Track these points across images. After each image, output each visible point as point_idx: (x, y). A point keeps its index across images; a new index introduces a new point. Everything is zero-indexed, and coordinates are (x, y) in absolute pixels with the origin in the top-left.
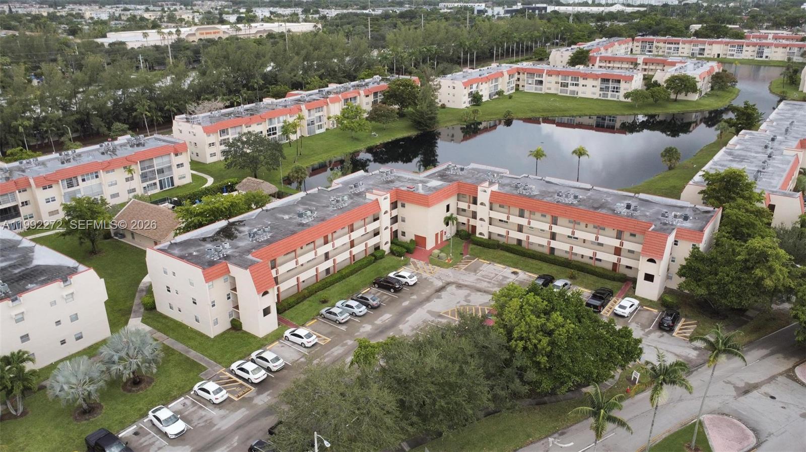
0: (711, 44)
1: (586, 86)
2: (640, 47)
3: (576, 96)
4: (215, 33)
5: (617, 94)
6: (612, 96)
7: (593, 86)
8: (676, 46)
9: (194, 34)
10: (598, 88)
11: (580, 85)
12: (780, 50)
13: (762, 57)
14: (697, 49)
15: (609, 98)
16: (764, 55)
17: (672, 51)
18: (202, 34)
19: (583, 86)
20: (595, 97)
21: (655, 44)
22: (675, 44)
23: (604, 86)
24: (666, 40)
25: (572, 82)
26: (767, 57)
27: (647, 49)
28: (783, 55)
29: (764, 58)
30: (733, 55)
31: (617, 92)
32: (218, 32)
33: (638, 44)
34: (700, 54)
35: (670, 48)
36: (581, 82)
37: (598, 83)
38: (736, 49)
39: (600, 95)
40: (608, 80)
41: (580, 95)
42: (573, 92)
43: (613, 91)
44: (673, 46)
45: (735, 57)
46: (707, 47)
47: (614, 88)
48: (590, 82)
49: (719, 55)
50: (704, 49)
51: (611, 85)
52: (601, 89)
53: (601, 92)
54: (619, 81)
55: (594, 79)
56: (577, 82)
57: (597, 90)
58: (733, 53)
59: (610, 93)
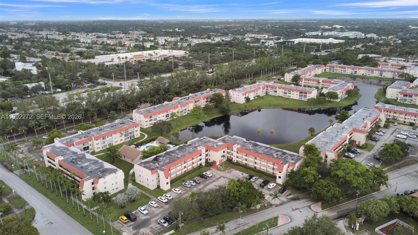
0: (359, 69)
4: (141, 57)
5: (306, 98)
6: (304, 99)
8: (345, 69)
9: (133, 58)
10: (298, 95)
11: (291, 94)
12: (390, 73)
13: (382, 76)
14: (353, 71)
15: (303, 100)
16: (383, 75)
17: (343, 71)
18: (136, 58)
19: (293, 94)
20: (298, 99)
21: (335, 68)
22: (344, 68)
23: (300, 95)
24: (340, 67)
25: (288, 92)
26: (384, 76)
27: (332, 70)
28: (391, 75)
29: (383, 77)
32: (143, 57)
33: (328, 68)
34: (355, 73)
35: (342, 70)
36: (292, 92)
37: (298, 93)
38: (370, 72)
40: (302, 92)
41: (291, 98)
42: (288, 96)
44: (343, 69)
45: (370, 75)
46: (358, 70)
47: (304, 96)
48: (295, 93)
49: (363, 74)
50: (356, 71)
51: (303, 94)
52: (300, 96)
53: (300, 97)
54: (306, 93)
55: (296, 91)
56: (290, 92)
57: (298, 96)
58: (369, 73)
59: (303, 98)
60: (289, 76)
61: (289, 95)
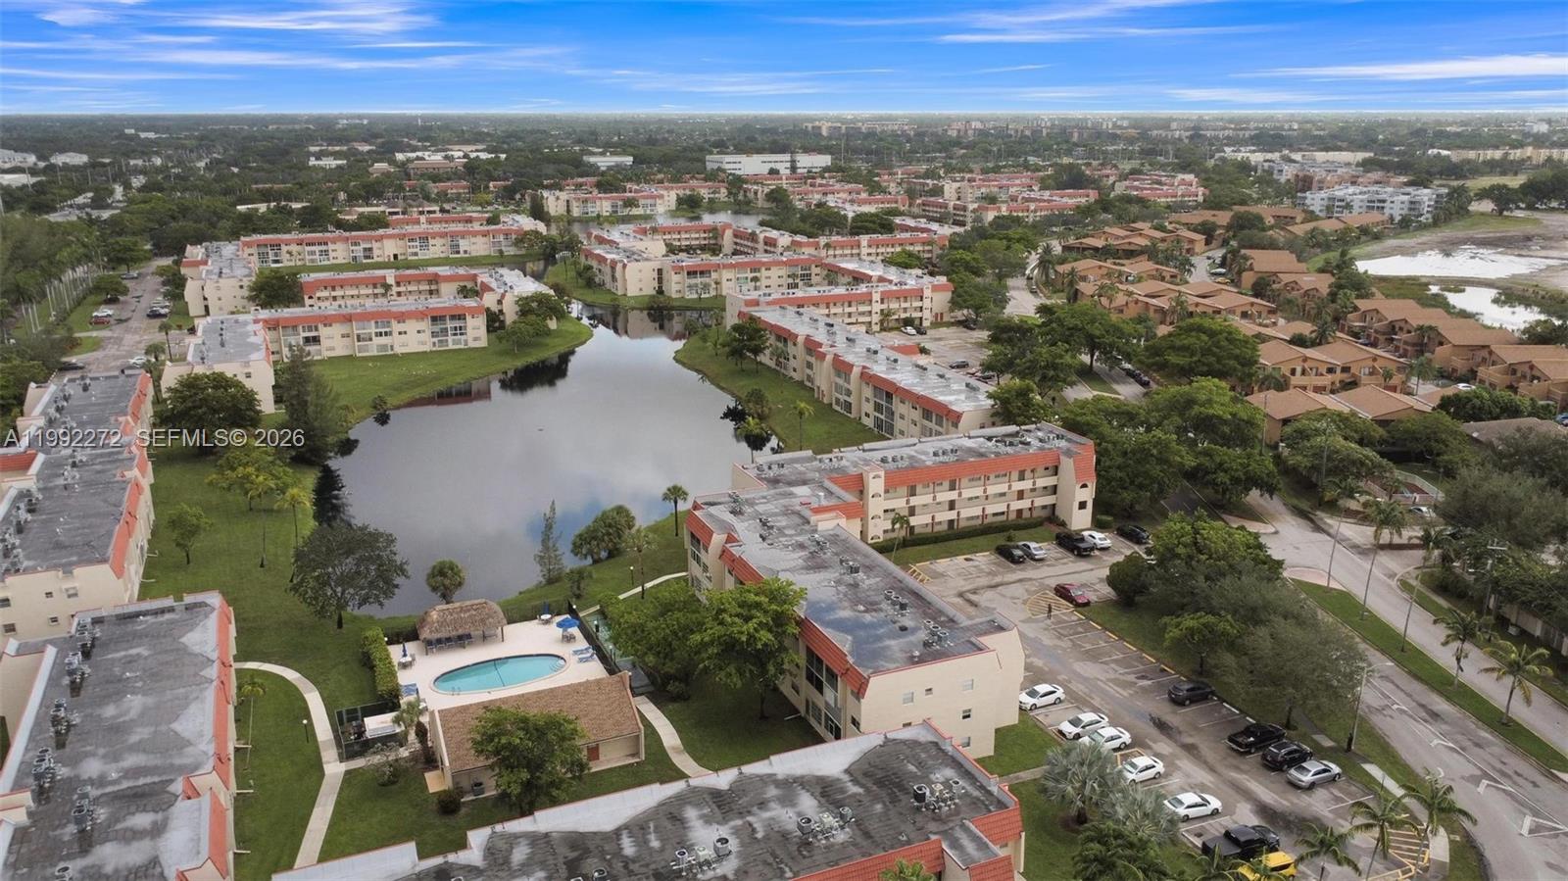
0: (380, 239)
1: (405, 333)
2: (256, 256)
3: (390, 352)
5: (463, 337)
7: (419, 332)
8: (324, 248)
10: (428, 333)
11: (395, 334)
12: (480, 240)
13: (458, 252)
14: (359, 251)
15: (451, 346)
16: (461, 250)
17: (317, 257)
19: (400, 333)
20: (427, 348)
21: (284, 248)
22: (320, 244)
23: (437, 328)
24: (302, 240)
25: (378, 330)
26: (465, 252)
27: (271, 257)
28: (485, 246)
29: (462, 255)
30: (416, 254)
31: (461, 334)
33: (251, 251)
34: (366, 257)
35: (313, 253)
36: (396, 327)
37: (425, 325)
38: (418, 244)
39: (434, 344)
40: (442, 318)
41: (399, 350)
42: (383, 347)
43: (455, 334)
44: (316, 248)
45: (420, 257)
46: (375, 245)
47: (456, 328)
48: (411, 326)
49: (395, 256)
50: (370, 249)
51: (450, 324)
52: (434, 334)
53: (436, 340)
54: (461, 317)
55: (417, 319)
56: (387, 330)
57: (426, 336)
58: (415, 250)
59: (450, 339)
60: (218, 288)
61: (383, 340)
